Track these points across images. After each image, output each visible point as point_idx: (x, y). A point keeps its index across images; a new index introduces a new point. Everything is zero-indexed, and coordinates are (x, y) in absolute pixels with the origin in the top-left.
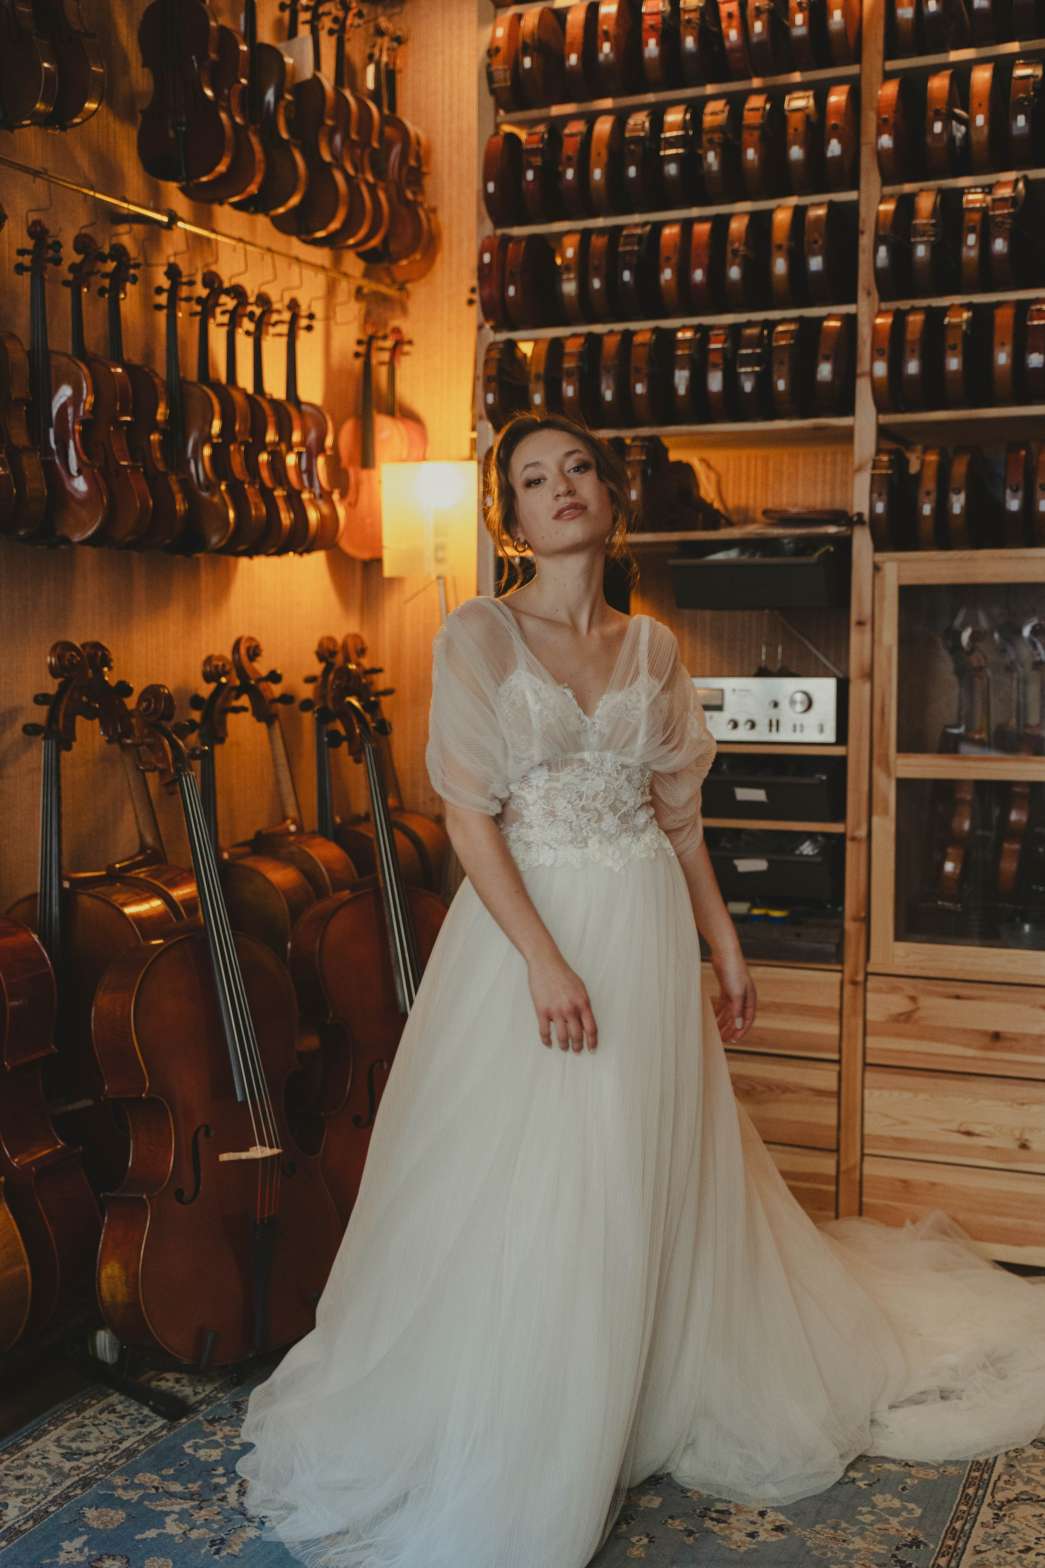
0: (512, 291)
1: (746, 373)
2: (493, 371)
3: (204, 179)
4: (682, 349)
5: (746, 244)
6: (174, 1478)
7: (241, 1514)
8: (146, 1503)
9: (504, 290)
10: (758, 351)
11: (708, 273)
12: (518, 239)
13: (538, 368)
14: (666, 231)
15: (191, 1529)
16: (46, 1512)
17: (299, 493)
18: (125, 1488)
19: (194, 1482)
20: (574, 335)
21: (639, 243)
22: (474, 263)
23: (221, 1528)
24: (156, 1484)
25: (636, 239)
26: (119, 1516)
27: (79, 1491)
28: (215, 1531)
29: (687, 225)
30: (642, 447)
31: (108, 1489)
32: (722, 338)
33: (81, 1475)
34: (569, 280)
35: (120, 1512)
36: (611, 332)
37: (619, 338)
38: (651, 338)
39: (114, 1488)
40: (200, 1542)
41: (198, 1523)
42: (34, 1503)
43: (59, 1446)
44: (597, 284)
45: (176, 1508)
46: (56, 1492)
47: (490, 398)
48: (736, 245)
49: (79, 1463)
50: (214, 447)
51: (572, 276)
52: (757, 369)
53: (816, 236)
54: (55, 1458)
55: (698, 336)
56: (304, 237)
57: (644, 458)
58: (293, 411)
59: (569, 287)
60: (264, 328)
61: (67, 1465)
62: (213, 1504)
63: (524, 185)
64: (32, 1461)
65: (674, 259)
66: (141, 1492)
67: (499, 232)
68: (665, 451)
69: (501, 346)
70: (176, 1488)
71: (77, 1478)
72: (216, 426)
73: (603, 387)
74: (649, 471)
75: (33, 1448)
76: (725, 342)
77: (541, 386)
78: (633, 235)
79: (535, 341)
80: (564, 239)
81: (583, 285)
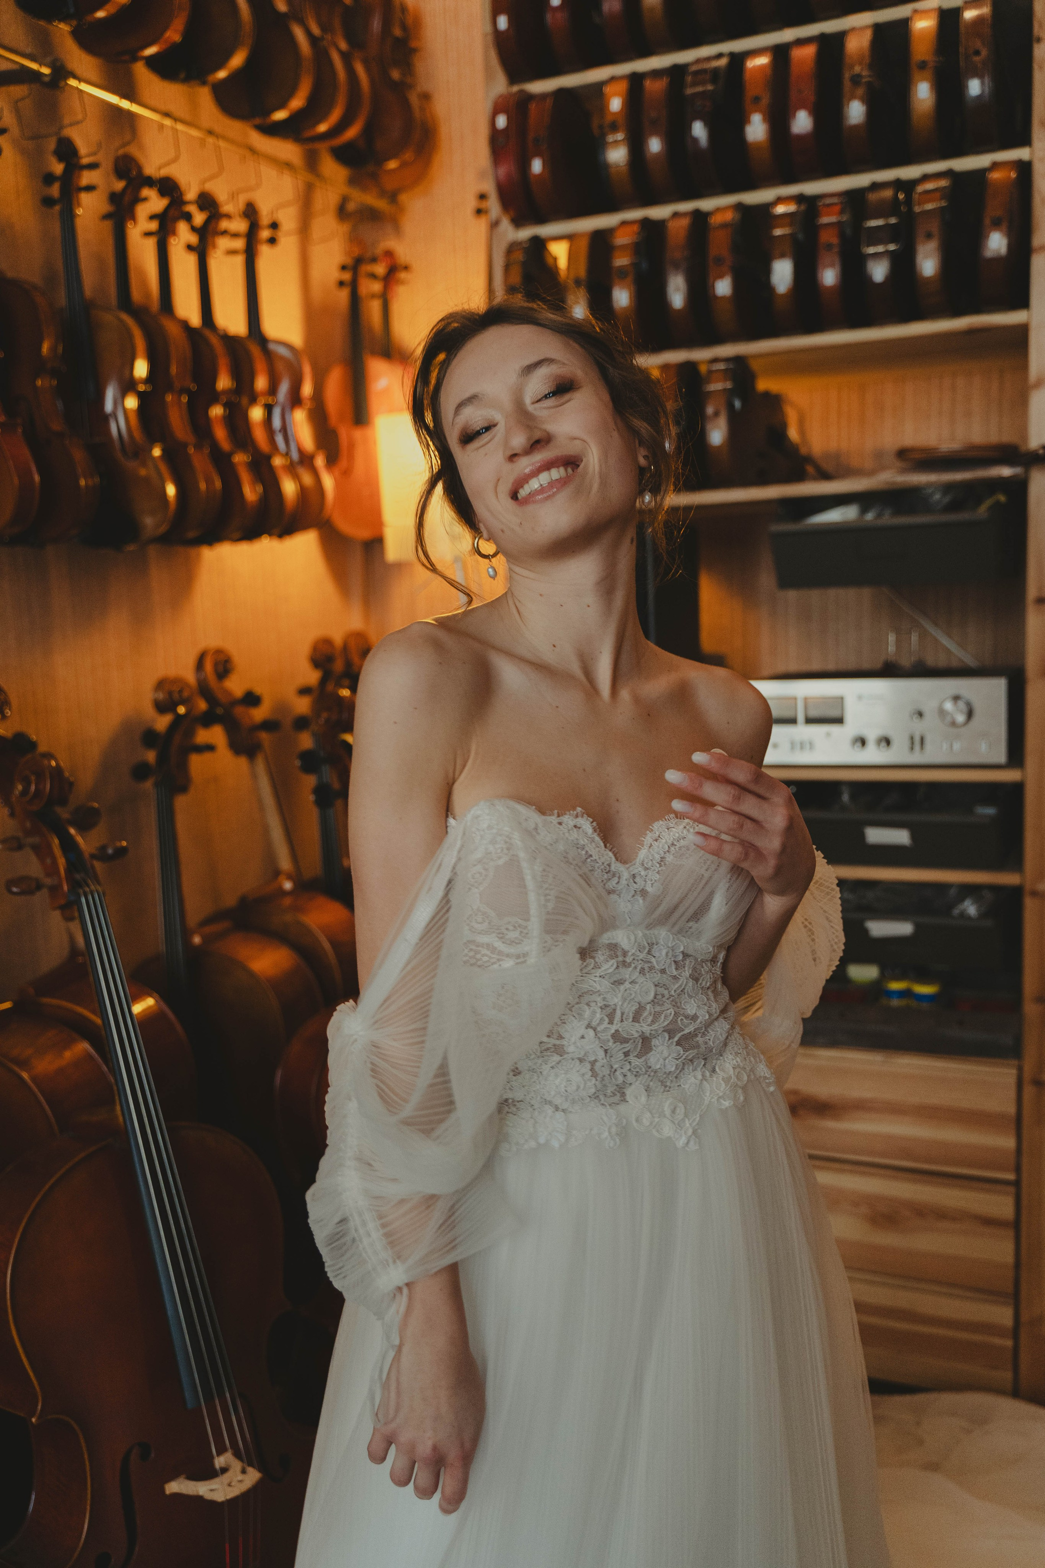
0: (537, 166)
1: (876, 255)
2: (514, 279)
3: (102, 14)
4: (781, 226)
5: (871, 66)
9: (526, 164)
10: (893, 220)
11: (817, 117)
12: (543, 96)
13: (576, 271)
14: (752, 62)
17: (268, 458)
20: (624, 223)
21: (714, 81)
22: (484, 133)
25: (709, 77)
29: (780, 53)
30: (726, 371)
32: (837, 208)
34: (616, 142)
36: (676, 215)
37: (688, 221)
38: (734, 218)
44: (655, 145)
48: (857, 69)
50: (140, 396)
51: (620, 136)
52: (892, 247)
53: (978, 44)
55: (803, 207)
56: (259, 121)
57: (729, 385)
58: (255, 350)
59: (618, 155)
60: (209, 238)
63: (549, 17)
65: (765, 101)
67: (515, 89)
68: (753, 377)
69: (525, 245)
72: (141, 369)
73: (668, 289)
74: (738, 406)
76: (842, 214)
77: (583, 293)
78: (704, 71)
79: (570, 237)
80: (607, 90)
81: (636, 147)
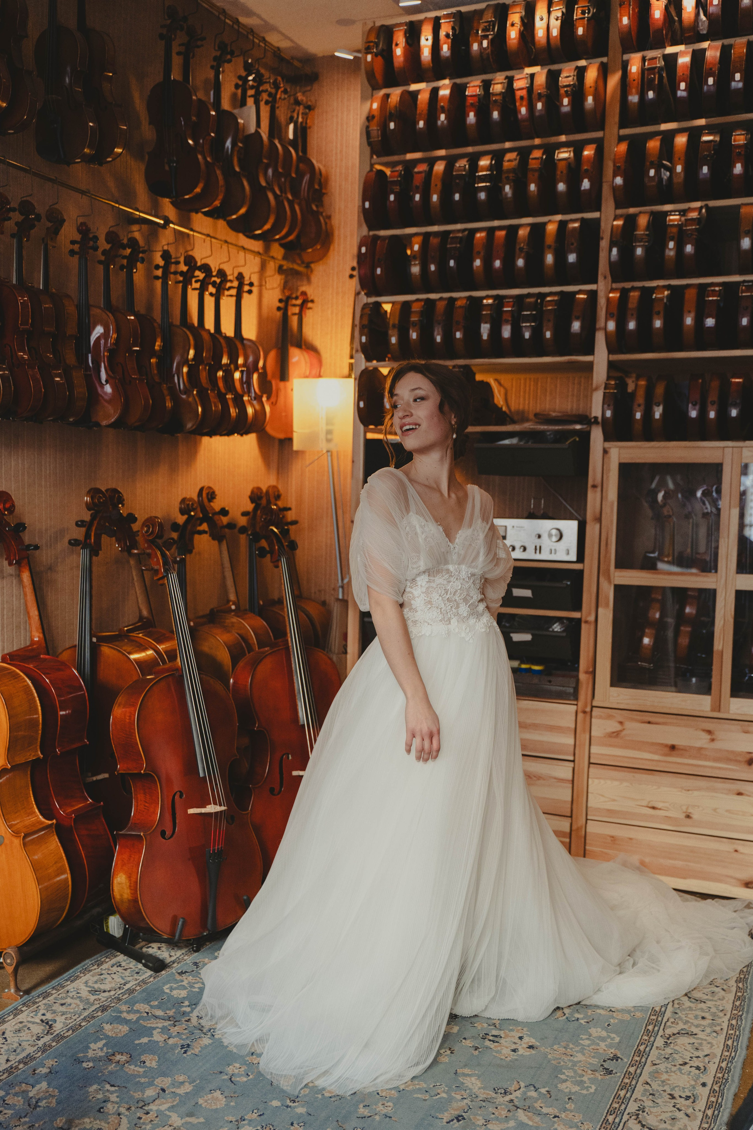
0: (379, 271)
1: (526, 326)
2: (366, 322)
3: (187, 197)
4: (486, 310)
5: (529, 244)
6: (158, 1007)
7: (200, 1030)
8: (141, 1021)
9: (374, 270)
10: (534, 312)
11: (503, 263)
12: (385, 238)
13: (394, 320)
14: (478, 235)
15: (169, 1038)
16: (80, 1025)
17: (242, 396)
18: (128, 1012)
19: (170, 1010)
20: (418, 300)
21: (460, 243)
22: (355, 252)
23: (187, 1038)
24: (147, 1011)
25: (458, 241)
26: (125, 1029)
27: (99, 1014)
28: (183, 1040)
29: (491, 231)
31: (117, 1013)
32: (511, 304)
33: (101, 1004)
34: (415, 265)
35: (125, 1026)
36: (441, 299)
37: (446, 302)
38: (466, 303)
39: (121, 1012)
40: (175, 1045)
41: (174, 1034)
42: (72, 1020)
43: (86, 986)
44: (433, 268)
45: (160, 1025)
46: (86, 1014)
47: (363, 339)
48: (523, 245)
49: (100, 997)
50: (190, 366)
51: (417, 262)
52: (533, 324)
53: (573, 240)
54: (84, 992)
55: (496, 302)
56: (248, 234)
58: (239, 344)
59: (415, 270)
60: (220, 290)
61: (92, 998)
62: (182, 1023)
63: (389, 205)
64: (70, 994)
65: (482, 254)
66: (138, 1015)
67: (372, 233)
68: (474, 374)
69: (372, 306)
70: (159, 1013)
71: (98, 1006)
72: (191, 353)
73: (436, 333)
75: (71, 987)
76: (513, 307)
77: (396, 332)
78: (456, 238)
79: (393, 303)
80: (413, 239)
81: (424, 268)
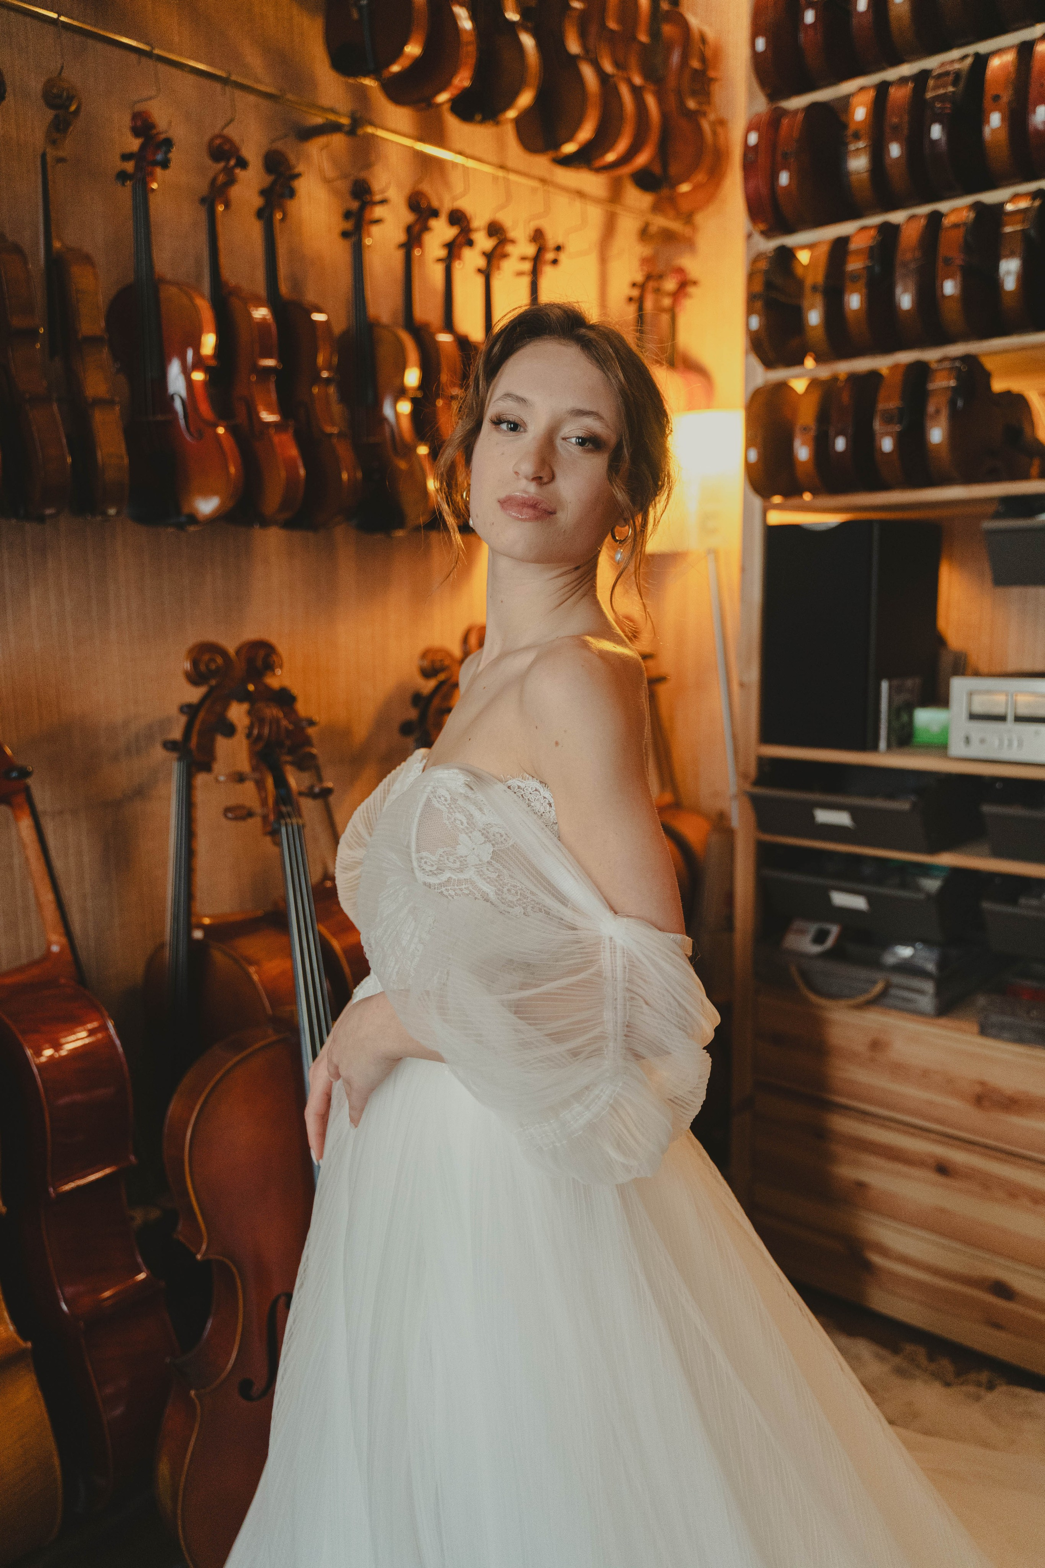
0: (784, 178)
2: (758, 287)
3: (395, 68)
4: (1013, 224)
9: (774, 177)
12: (796, 112)
13: (817, 277)
14: (995, 63)
20: (864, 228)
21: (955, 83)
25: (951, 78)
29: (1025, 50)
30: (951, 369)
34: (858, 151)
36: (912, 219)
37: (923, 222)
38: (968, 218)
44: (895, 150)
47: (755, 322)
50: (414, 401)
51: (861, 144)
55: (1037, 203)
56: (551, 154)
57: (952, 383)
59: (859, 163)
60: (495, 262)
63: (802, 36)
65: (1005, 98)
67: (773, 107)
68: (986, 376)
69: (771, 255)
73: (899, 290)
74: (960, 403)
77: (818, 300)
78: (947, 74)
79: (811, 246)
80: (855, 101)
81: (878, 153)
